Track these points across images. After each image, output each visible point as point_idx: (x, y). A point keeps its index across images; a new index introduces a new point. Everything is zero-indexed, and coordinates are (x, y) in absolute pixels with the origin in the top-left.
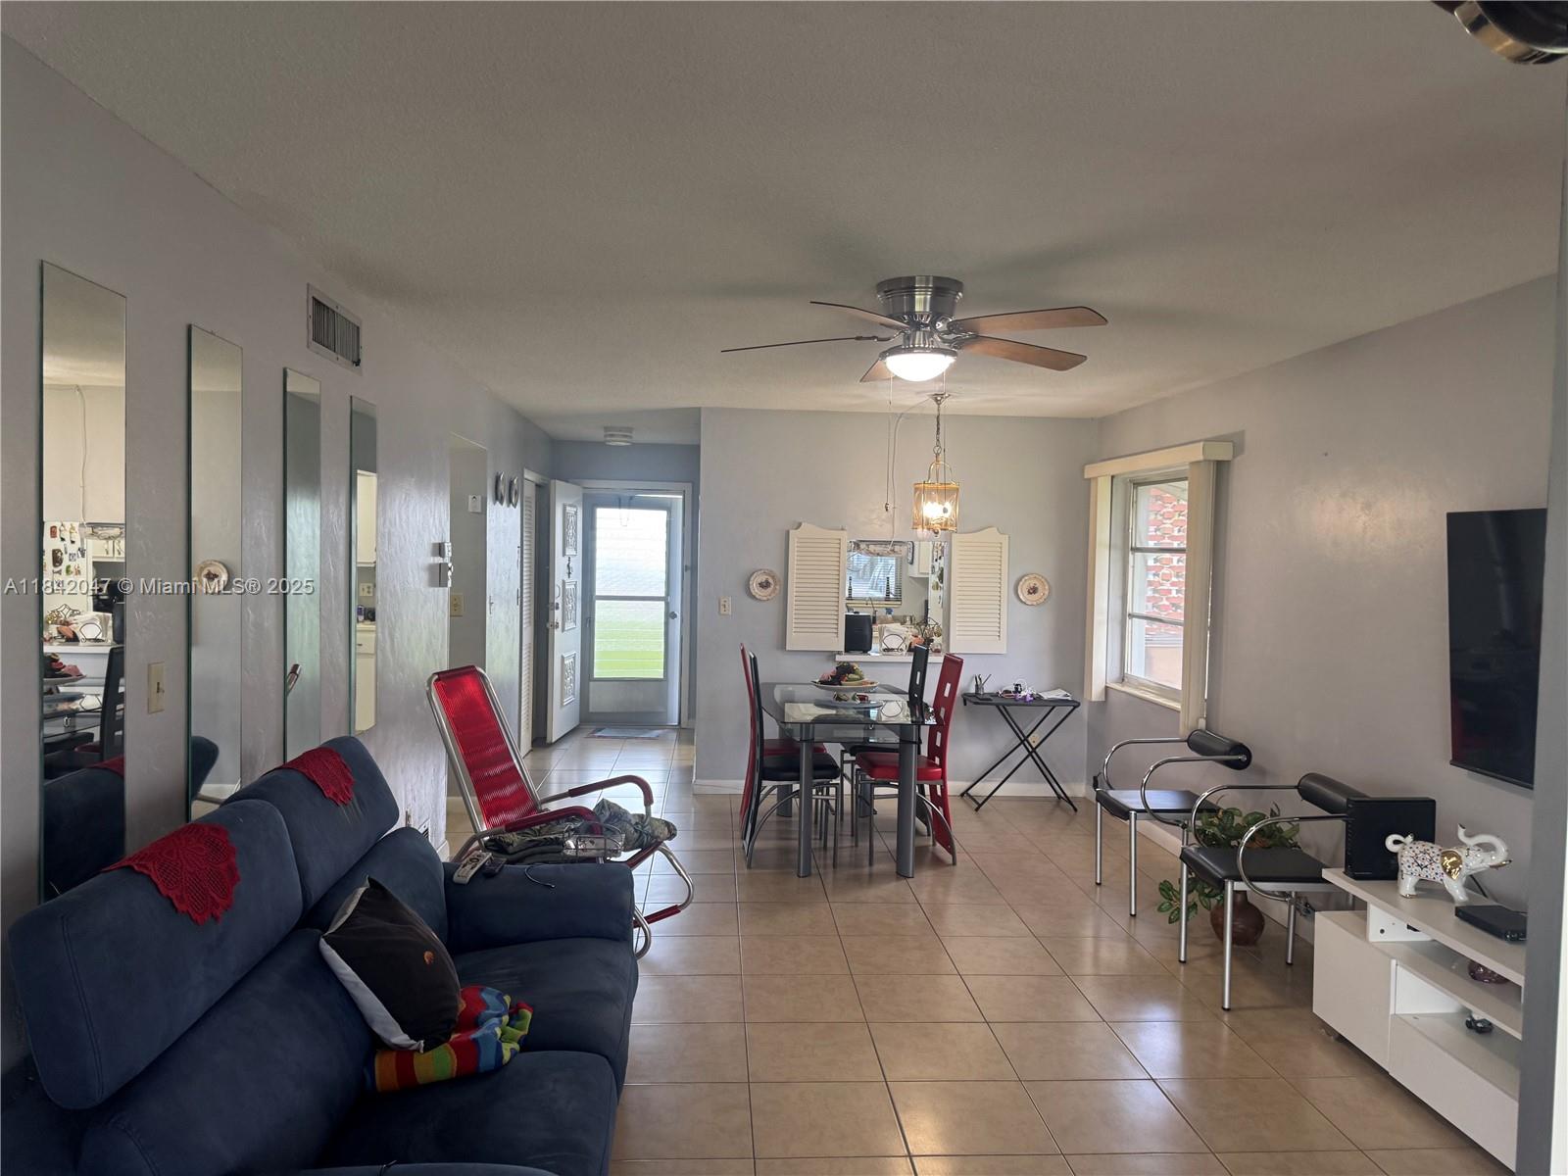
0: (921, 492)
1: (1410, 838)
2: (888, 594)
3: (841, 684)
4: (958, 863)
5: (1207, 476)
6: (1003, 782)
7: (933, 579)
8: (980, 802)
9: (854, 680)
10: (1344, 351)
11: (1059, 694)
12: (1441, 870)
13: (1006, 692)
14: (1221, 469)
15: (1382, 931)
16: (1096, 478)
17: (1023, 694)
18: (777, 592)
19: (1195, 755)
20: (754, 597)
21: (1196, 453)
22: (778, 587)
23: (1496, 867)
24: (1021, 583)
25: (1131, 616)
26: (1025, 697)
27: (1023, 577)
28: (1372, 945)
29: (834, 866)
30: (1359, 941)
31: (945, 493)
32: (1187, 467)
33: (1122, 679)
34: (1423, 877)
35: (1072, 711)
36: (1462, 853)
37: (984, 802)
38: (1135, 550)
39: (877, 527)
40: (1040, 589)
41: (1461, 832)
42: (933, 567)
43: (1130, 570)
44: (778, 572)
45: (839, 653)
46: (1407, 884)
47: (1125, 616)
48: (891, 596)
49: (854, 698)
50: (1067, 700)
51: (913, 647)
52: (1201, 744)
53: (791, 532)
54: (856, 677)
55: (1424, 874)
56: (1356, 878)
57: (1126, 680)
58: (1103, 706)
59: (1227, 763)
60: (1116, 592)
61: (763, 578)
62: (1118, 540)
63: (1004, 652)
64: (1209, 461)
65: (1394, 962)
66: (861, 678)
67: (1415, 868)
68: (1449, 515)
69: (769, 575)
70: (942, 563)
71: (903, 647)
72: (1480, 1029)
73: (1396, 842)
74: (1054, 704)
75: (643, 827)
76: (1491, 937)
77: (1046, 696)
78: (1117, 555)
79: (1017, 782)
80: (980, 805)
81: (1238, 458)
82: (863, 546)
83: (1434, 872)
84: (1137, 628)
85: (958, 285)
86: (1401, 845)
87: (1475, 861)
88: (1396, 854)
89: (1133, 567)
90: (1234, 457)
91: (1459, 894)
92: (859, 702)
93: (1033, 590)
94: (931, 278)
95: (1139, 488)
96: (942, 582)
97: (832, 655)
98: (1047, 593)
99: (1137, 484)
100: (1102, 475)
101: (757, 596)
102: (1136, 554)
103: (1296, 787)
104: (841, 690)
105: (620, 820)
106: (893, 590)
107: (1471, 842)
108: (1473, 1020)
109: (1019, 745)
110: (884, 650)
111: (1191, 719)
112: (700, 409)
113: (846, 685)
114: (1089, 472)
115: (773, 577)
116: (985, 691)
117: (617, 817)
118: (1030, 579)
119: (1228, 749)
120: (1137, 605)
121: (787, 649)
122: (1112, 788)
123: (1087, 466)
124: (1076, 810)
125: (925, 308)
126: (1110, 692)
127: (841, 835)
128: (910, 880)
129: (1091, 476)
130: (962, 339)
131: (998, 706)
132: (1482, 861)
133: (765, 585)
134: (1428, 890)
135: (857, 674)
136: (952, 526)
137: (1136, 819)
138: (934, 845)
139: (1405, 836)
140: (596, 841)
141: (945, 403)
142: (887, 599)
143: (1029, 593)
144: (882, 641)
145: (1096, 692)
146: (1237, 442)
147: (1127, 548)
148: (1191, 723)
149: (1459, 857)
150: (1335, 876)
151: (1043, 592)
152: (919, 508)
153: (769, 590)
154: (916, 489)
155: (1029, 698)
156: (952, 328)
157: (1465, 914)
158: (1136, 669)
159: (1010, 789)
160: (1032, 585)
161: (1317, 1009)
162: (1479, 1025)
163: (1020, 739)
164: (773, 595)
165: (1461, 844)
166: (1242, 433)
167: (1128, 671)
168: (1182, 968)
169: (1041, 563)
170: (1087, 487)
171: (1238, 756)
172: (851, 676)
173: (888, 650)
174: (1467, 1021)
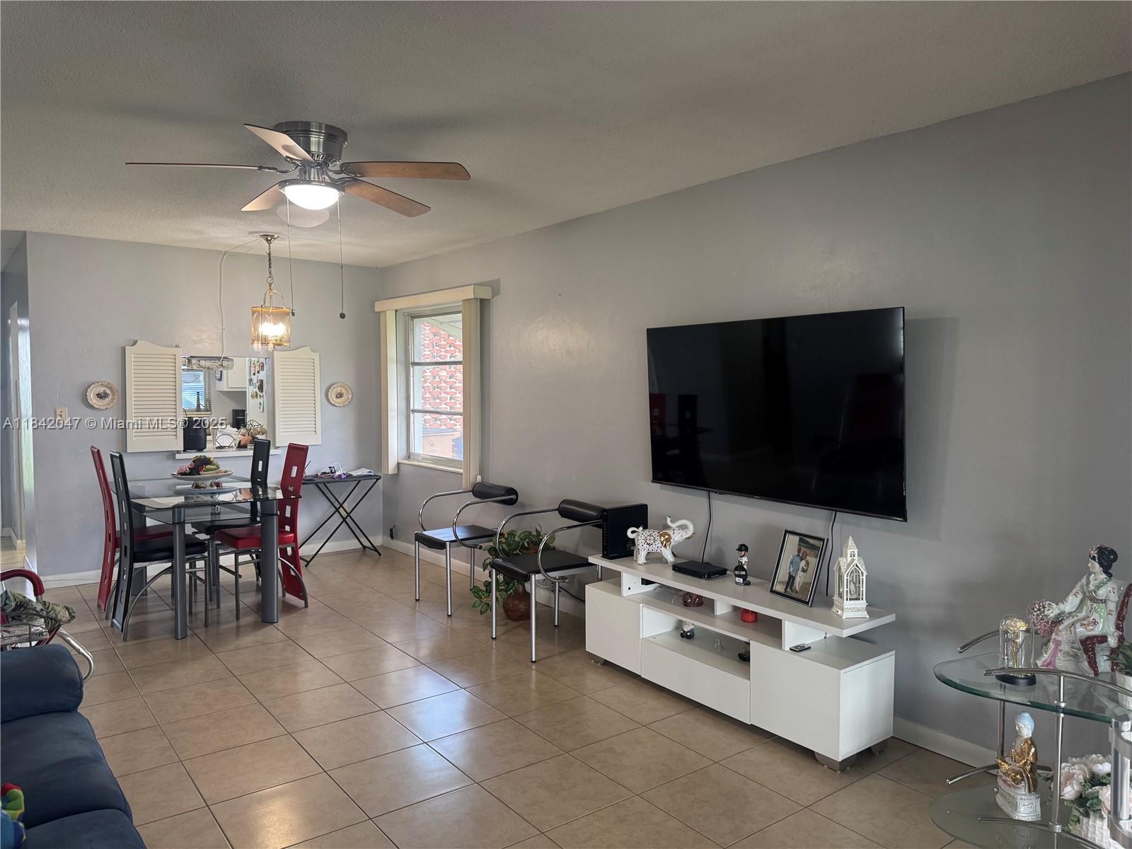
0: (259, 314)
1: (641, 528)
2: (199, 405)
3: (199, 474)
4: (309, 605)
5: (475, 308)
6: (326, 542)
7: (251, 390)
8: (309, 560)
9: (212, 470)
10: (568, 226)
11: (364, 472)
12: (660, 544)
13: (324, 473)
14: (483, 304)
15: (629, 589)
16: (385, 311)
17: (337, 473)
18: (115, 401)
19: (478, 500)
20: (91, 407)
21: (469, 293)
22: (116, 397)
23: (688, 538)
24: (330, 390)
25: (414, 411)
26: (340, 476)
27: (332, 385)
28: (625, 598)
29: (206, 626)
30: (618, 597)
31: (279, 316)
32: (461, 304)
33: (409, 457)
34: (650, 550)
35: (375, 482)
36: (670, 532)
37: (311, 560)
38: (415, 364)
39: (208, 345)
40: (345, 395)
41: (669, 520)
42: (251, 380)
43: (412, 378)
44: (116, 384)
45: (178, 452)
46: (641, 558)
47: (409, 411)
48: (202, 407)
49: (211, 485)
50: (371, 475)
51: (242, 444)
52: (482, 492)
53: (127, 347)
54: (214, 467)
55: (651, 548)
56: (611, 558)
57: (411, 456)
58: (396, 476)
59: (503, 502)
60: (403, 395)
61: (101, 390)
62: (402, 357)
63: (320, 443)
64: (477, 299)
65: (641, 605)
66: (218, 468)
67: (645, 546)
68: (648, 330)
69: (106, 386)
70: (262, 375)
71: (233, 444)
72: (689, 636)
73: (633, 532)
74: (359, 479)
75: (48, 613)
76: (697, 579)
77: (355, 473)
78: (402, 368)
79: (336, 541)
80: (308, 562)
81: (495, 298)
82: (194, 361)
83: (657, 546)
84: (417, 420)
85: (344, 135)
86: (636, 534)
87: (677, 537)
88: (633, 540)
89: (413, 376)
90: (492, 297)
91: (670, 558)
92: (216, 488)
93: (340, 395)
94: (323, 125)
95: (415, 320)
96: (262, 392)
97: (172, 455)
98: (350, 396)
99: (413, 317)
100: (389, 309)
101: (95, 406)
102: (415, 367)
103: (557, 510)
104: (200, 479)
105: (26, 608)
106: (202, 402)
107: (674, 526)
108: (684, 632)
109: (335, 512)
110: (217, 448)
111: (473, 476)
112: (25, 233)
113: (204, 474)
114: (379, 307)
115: (111, 389)
116: (307, 475)
117: (23, 606)
118: (337, 387)
119: (504, 492)
120: (417, 403)
121: (129, 451)
122: (425, 530)
123: (376, 303)
124: (380, 554)
125: (319, 149)
126: (401, 466)
127: (196, 602)
128: (275, 624)
129: (380, 310)
130: (349, 177)
131: (316, 484)
132: (682, 536)
133: (101, 396)
134: (654, 558)
135: (214, 465)
136: (286, 342)
137: (450, 547)
138: (284, 596)
139: (638, 528)
140: (10, 629)
141: (275, 244)
142: (198, 409)
143: (337, 397)
144: (214, 440)
145: (391, 467)
146: (495, 287)
147: (408, 364)
148: (472, 480)
149: (669, 535)
150: (596, 560)
151: (347, 396)
152: (256, 328)
153: (107, 400)
154: (254, 313)
155: (343, 476)
156: (345, 168)
157: (677, 568)
158: (418, 448)
159: (330, 547)
160: (339, 391)
161: (587, 649)
162: (688, 634)
163: (335, 507)
164: (111, 405)
165: (669, 527)
166: (498, 280)
167: (412, 450)
168: (494, 643)
169: (344, 375)
170: (378, 318)
171: (508, 497)
172: (208, 467)
173: (221, 447)
174: (682, 634)
